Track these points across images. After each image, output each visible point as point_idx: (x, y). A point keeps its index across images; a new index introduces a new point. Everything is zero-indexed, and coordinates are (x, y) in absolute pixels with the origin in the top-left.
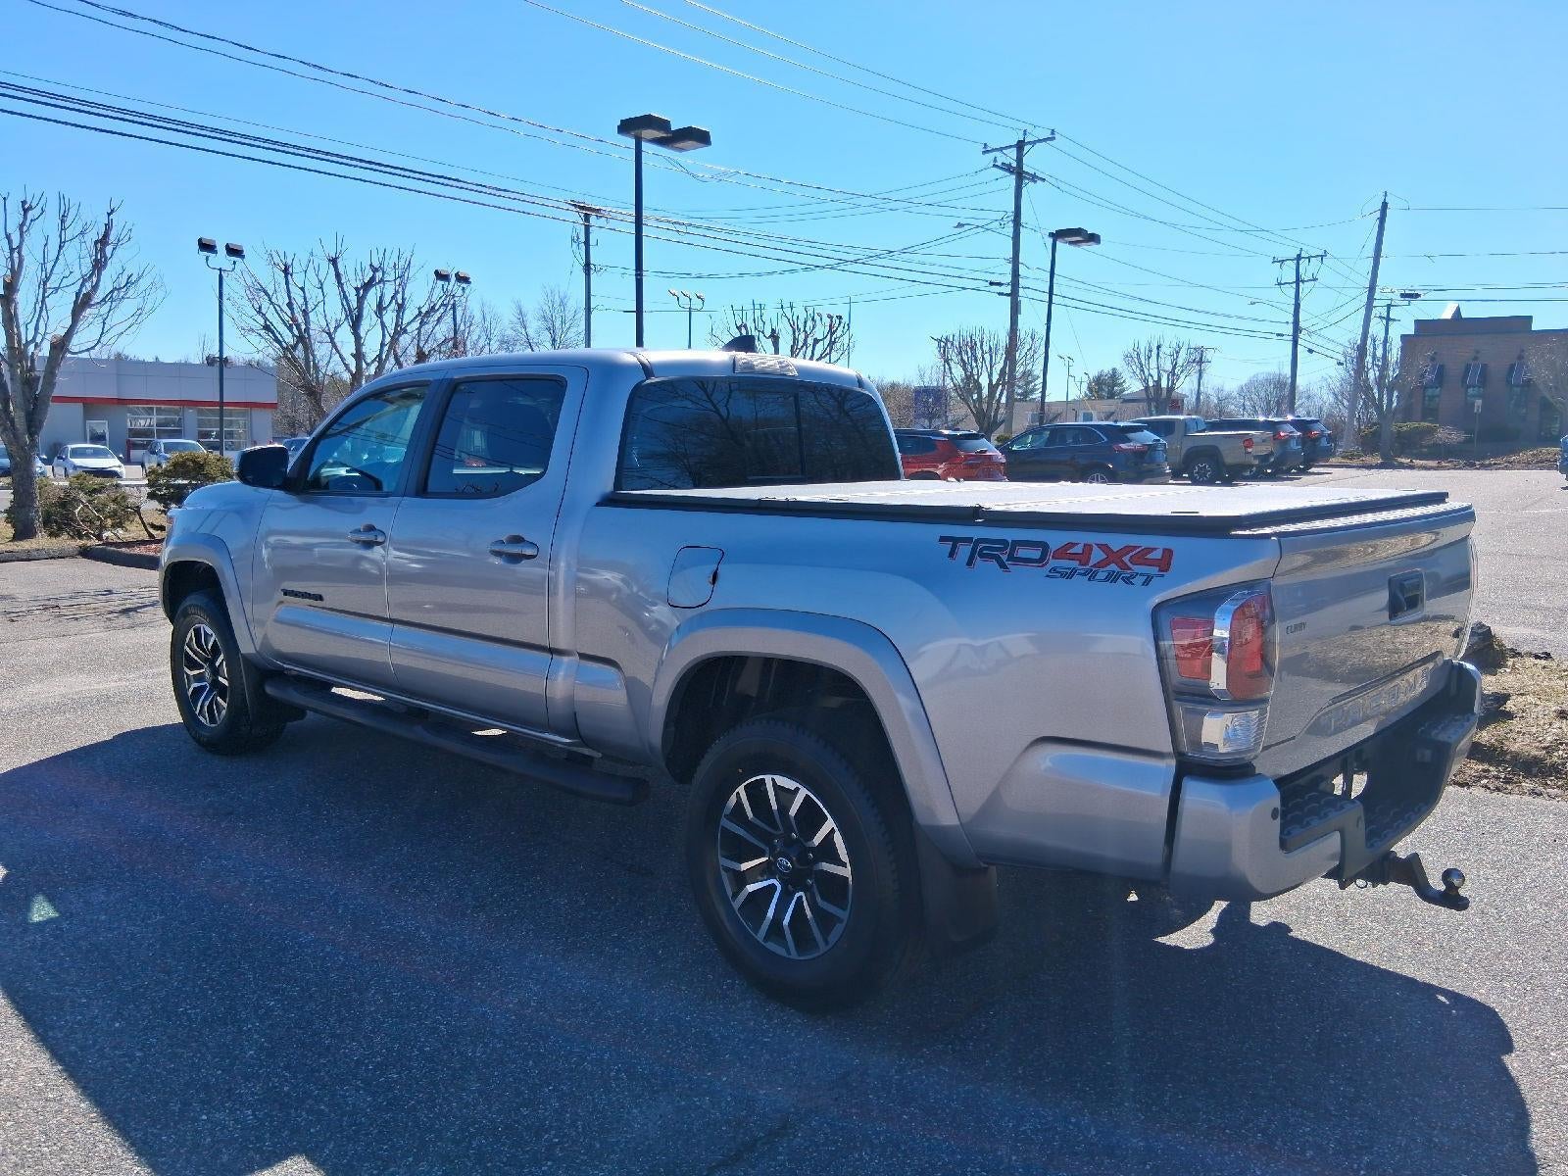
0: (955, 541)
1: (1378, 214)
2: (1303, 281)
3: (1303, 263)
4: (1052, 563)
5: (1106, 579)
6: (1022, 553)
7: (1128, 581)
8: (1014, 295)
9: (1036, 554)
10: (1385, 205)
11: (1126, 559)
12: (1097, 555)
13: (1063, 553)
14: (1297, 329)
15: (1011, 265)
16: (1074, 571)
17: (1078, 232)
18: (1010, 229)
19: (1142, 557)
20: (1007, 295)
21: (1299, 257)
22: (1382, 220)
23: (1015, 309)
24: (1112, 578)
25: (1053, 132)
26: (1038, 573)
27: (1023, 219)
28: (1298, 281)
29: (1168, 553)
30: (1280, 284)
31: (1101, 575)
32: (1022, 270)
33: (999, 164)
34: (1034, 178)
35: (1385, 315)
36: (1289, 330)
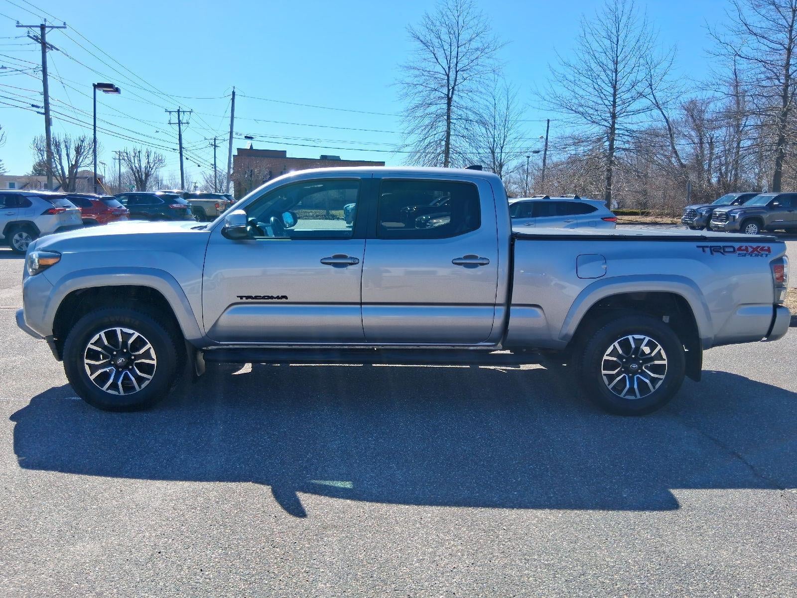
0: (703, 247)
1: (231, 97)
2: (182, 123)
3: (181, 114)
4: (738, 252)
5: (756, 256)
6: (727, 250)
7: (762, 256)
8: (47, 113)
9: (732, 250)
10: (234, 93)
11: (758, 250)
12: (750, 250)
13: (740, 249)
14: (181, 148)
15: (43, 96)
16: (745, 254)
17: (110, 86)
18: (41, 75)
19: (762, 249)
20: (42, 113)
21: (179, 111)
22: (233, 99)
23: (48, 123)
24: (756, 255)
25: (65, 24)
26: (734, 256)
27: (49, 71)
28: (180, 123)
29: (769, 248)
30: (170, 124)
31: (754, 255)
32: (50, 100)
33: (31, 35)
34: (52, 47)
35: (213, 144)
36: (178, 147)
